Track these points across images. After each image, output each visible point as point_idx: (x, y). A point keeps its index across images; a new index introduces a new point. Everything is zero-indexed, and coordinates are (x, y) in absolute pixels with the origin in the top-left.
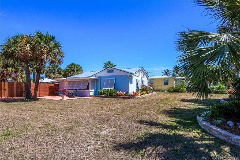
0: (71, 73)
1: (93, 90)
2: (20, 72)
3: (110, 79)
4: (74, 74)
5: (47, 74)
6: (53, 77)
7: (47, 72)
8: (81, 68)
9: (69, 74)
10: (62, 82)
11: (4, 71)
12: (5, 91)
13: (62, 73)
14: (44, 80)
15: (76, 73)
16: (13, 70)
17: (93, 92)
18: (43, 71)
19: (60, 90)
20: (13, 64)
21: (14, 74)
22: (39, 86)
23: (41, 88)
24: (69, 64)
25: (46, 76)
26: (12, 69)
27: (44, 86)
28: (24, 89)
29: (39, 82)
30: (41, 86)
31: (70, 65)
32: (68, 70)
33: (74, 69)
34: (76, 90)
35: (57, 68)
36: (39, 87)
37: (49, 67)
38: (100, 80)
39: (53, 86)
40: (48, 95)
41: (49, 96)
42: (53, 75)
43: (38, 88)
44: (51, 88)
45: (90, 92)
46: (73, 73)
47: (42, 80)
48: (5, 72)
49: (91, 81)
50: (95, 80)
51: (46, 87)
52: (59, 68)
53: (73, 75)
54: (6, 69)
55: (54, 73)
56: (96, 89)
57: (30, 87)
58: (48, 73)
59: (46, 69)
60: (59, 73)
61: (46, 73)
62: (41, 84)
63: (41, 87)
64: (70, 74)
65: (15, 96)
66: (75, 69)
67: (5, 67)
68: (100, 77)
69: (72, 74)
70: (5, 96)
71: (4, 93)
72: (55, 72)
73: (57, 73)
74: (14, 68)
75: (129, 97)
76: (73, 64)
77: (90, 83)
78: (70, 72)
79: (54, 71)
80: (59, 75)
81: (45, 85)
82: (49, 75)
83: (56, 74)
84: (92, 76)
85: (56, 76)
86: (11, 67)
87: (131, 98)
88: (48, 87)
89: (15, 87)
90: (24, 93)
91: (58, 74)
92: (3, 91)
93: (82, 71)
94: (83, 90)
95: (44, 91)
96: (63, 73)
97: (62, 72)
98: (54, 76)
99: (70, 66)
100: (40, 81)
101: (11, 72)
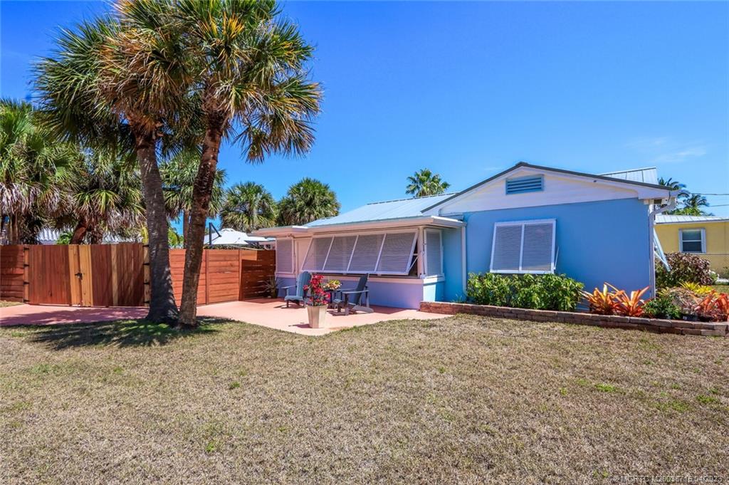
0: (302, 214)
1: (434, 279)
2: (138, 208)
3: (523, 224)
4: (312, 217)
5: (226, 218)
6: (247, 226)
7: (227, 209)
8: (332, 195)
9: (298, 214)
10: (291, 241)
11: (82, 203)
12: (80, 281)
13: (276, 213)
14: (220, 236)
15: (320, 212)
16: (113, 198)
17: (435, 286)
18: (214, 206)
19: (280, 276)
20: (113, 177)
21: (115, 214)
22: (203, 257)
23: (210, 270)
24: (296, 182)
25: (225, 225)
26: (109, 195)
27: (222, 258)
28: (147, 270)
29: (203, 245)
30: (210, 258)
31: (300, 185)
32: (293, 202)
33: (312, 200)
34: (358, 279)
35: (259, 196)
36: (203, 264)
37: (232, 194)
38: (464, 229)
39: (255, 258)
40: (238, 296)
41: (240, 299)
42: (246, 220)
43: (202, 270)
44: (247, 266)
45: (424, 287)
46: (310, 214)
47: (214, 235)
48: (86, 206)
49: (428, 234)
50: (440, 231)
51: (229, 262)
52: (263, 198)
53: (309, 222)
54: (89, 197)
55: (248, 214)
56: (445, 271)
57: (168, 264)
58: (229, 214)
59: (225, 200)
60: (266, 214)
61: (223, 216)
62: (211, 251)
63: (210, 264)
64: (300, 218)
65: (115, 299)
66: (317, 200)
67: (85, 190)
68: (464, 218)
69: (306, 215)
70: (81, 299)
71: (78, 287)
72: (251, 210)
73: (259, 214)
74: (117, 193)
75: (693, 327)
76: (308, 182)
77: (420, 247)
78: (301, 210)
79: (247, 206)
80: (264, 220)
81: (225, 256)
82: (232, 222)
83: (255, 216)
84: (423, 212)
85: (255, 225)
86: (107, 189)
87: (712, 328)
88: (238, 264)
89: (114, 262)
90: (147, 288)
91: (262, 215)
92: (74, 280)
93: (337, 206)
94: (383, 276)
95: (222, 281)
96: (278, 215)
97: (273, 211)
98: (249, 223)
99: (299, 189)
100: (206, 240)
101: (107, 208)
